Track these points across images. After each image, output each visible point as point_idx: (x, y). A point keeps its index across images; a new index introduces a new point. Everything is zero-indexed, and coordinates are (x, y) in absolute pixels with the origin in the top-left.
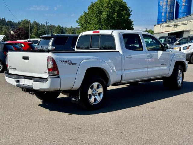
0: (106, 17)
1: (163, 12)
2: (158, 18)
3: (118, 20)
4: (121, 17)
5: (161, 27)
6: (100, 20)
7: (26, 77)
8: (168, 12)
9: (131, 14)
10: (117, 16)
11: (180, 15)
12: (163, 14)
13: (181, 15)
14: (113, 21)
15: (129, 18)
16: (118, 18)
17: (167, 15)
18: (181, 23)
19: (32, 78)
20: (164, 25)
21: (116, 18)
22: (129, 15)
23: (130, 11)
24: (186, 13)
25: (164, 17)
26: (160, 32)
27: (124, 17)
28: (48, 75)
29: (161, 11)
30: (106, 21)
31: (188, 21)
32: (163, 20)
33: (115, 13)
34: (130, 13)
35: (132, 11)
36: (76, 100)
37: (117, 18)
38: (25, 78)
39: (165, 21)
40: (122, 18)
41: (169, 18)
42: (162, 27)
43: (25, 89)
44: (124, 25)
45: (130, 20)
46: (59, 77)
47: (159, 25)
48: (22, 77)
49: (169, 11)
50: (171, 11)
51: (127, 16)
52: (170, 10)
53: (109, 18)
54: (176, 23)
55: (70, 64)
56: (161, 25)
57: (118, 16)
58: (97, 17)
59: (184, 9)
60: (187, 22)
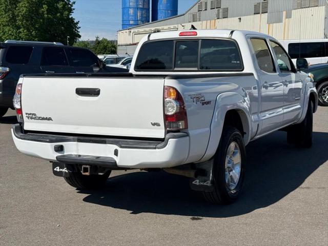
0: (25, 12)
1: (131, 8)
2: (123, 18)
3: (49, 18)
4: (56, 14)
5: (129, 34)
6: (13, 19)
7: (82, 138)
8: (140, 8)
9: (72, 8)
10: (47, 10)
11: (160, 15)
12: (131, 11)
13: (161, 13)
14: (41, 20)
15: (70, 17)
16: (50, 16)
17: (139, 14)
18: (166, 27)
19: (107, 139)
20: (136, 30)
21: (46, 16)
22: (70, 10)
23: (70, 3)
24: (169, 11)
25: (133, 16)
26: (128, 43)
27: (62, 14)
28: (163, 131)
29: (128, 5)
30: (27, 21)
31: (179, 25)
32: (131, 22)
33: (44, 6)
34: (72, 6)
35: (74, 3)
36: (205, 184)
37: (47, 14)
38: (79, 141)
39: (137, 25)
40: (58, 15)
41: (142, 19)
42: (131, 33)
43: (87, 166)
44: (63, 28)
45: (72, 19)
46: (188, 135)
47: (126, 31)
48: (71, 137)
49: (141, 6)
50: (145, 7)
51: (66, 13)
52: (144, 5)
53: (33, 14)
54: (158, 28)
55: (203, 104)
56: (130, 30)
57: (49, 11)
58: (8, 11)
59: (167, 3)
60: (176, 26)
